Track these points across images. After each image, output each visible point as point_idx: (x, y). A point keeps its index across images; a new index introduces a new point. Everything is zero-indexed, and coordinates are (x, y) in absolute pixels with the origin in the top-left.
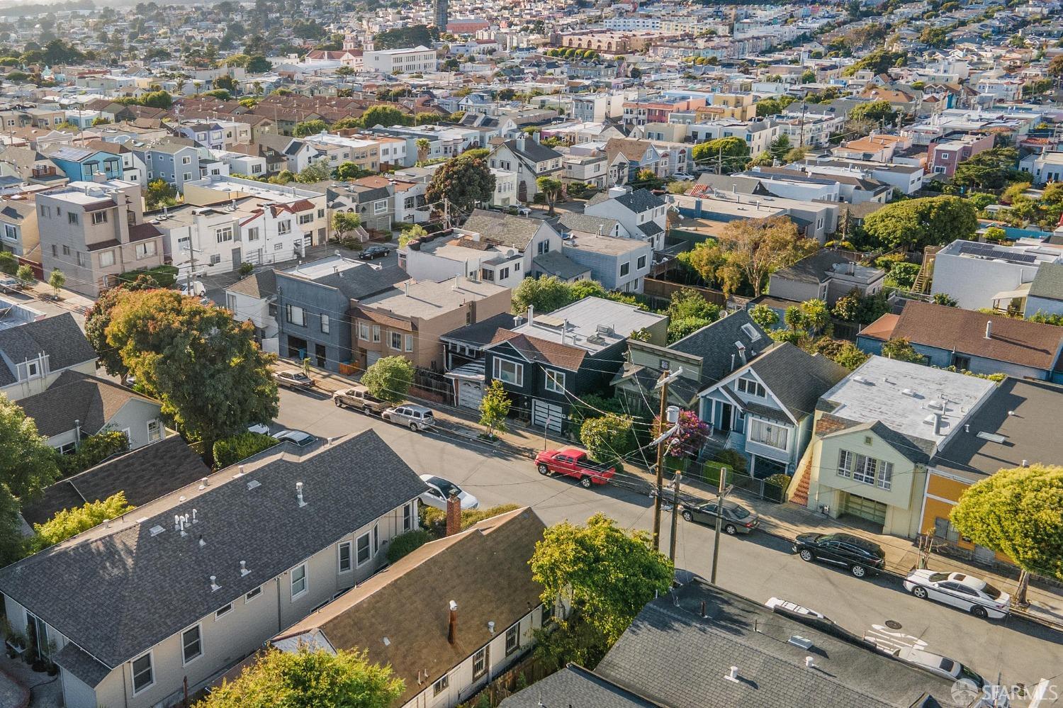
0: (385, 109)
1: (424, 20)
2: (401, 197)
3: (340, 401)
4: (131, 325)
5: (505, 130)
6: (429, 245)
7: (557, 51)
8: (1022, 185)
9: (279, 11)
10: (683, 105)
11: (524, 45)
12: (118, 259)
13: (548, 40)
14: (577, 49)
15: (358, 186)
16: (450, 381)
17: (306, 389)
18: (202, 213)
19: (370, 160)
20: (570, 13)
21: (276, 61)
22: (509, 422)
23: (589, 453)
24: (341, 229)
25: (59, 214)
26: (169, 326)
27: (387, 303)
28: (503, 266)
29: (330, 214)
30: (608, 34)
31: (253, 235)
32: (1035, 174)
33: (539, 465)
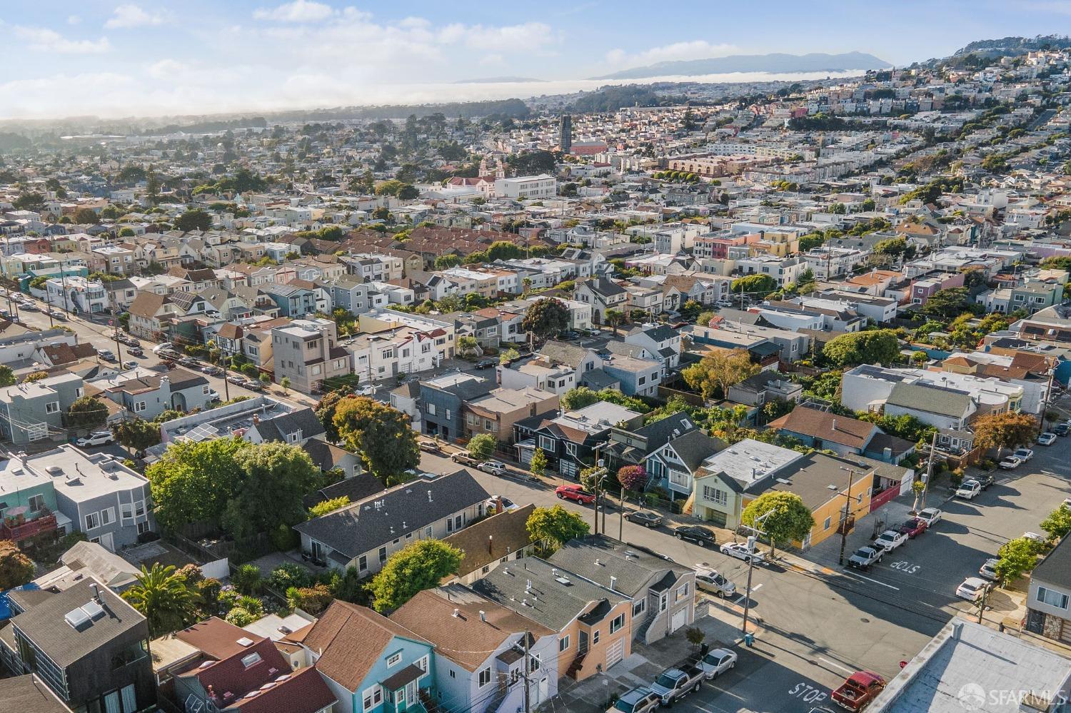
0: (504, 244)
1: (551, 141)
2: (506, 326)
3: (455, 459)
4: (347, 416)
5: (595, 262)
6: (516, 364)
7: (662, 174)
8: (967, 316)
9: (426, 132)
10: (741, 240)
11: (635, 168)
12: (323, 371)
13: (657, 164)
14: (680, 172)
15: (479, 315)
16: (517, 449)
17: (437, 452)
18: (374, 340)
19: (490, 288)
20: (679, 137)
21: (423, 188)
22: (548, 471)
23: (584, 488)
24: (464, 348)
25: (287, 341)
26: (366, 417)
27: (484, 403)
28: (561, 379)
29: (456, 338)
30: (709, 159)
31: (406, 353)
32: (987, 306)
33: (558, 493)
